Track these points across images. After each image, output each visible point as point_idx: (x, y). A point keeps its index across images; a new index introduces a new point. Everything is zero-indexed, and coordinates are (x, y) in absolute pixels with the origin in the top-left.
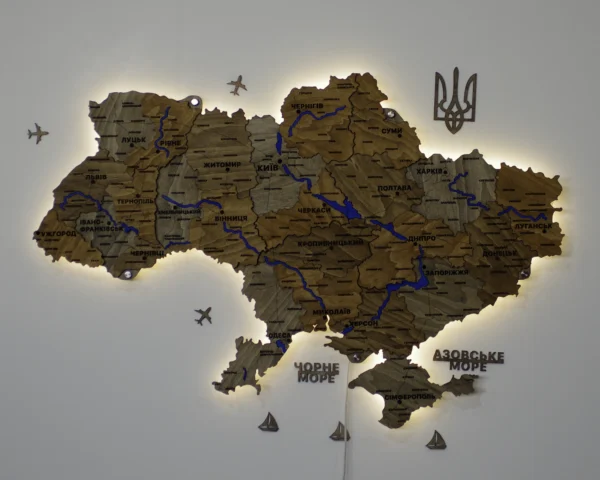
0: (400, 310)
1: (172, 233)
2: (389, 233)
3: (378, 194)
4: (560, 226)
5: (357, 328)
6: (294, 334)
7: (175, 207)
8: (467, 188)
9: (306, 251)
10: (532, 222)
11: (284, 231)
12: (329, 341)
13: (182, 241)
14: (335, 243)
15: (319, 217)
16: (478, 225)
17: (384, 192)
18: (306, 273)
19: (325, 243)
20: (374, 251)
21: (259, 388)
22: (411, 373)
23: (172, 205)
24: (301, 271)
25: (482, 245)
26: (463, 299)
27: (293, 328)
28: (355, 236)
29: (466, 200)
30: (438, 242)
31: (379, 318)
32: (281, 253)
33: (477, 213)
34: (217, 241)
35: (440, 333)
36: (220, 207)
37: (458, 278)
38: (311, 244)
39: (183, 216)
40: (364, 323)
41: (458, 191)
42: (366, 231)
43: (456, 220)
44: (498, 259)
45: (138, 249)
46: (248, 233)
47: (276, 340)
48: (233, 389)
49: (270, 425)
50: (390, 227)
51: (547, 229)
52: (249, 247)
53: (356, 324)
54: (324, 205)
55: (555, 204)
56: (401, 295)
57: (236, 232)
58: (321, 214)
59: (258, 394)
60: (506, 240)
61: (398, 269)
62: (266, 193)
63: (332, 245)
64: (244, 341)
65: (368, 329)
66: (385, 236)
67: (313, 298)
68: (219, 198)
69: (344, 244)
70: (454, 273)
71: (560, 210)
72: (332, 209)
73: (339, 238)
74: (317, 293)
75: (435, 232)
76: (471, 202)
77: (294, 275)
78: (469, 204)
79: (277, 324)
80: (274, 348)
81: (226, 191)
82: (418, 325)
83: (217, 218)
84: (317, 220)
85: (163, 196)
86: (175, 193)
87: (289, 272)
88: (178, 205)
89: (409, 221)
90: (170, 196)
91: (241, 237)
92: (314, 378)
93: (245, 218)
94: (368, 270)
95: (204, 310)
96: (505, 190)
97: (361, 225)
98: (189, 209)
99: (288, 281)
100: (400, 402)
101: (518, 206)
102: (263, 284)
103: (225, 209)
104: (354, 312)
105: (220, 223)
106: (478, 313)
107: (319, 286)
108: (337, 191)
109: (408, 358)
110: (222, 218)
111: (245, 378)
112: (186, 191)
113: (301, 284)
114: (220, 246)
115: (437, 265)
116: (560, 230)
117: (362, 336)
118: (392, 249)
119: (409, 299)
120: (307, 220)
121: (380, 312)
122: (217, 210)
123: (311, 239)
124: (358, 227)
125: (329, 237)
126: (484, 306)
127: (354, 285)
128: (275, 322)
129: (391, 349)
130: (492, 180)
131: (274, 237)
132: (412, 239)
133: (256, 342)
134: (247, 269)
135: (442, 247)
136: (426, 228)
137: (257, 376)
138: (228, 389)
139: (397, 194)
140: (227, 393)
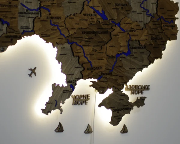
0: (120, 67)
1: (24, 25)
2: (119, 28)
3: (115, 7)
4: (178, 26)
5: (104, 76)
6: (78, 80)
7: (27, 10)
8: (147, 7)
9: (85, 36)
10: (169, 24)
11: (77, 25)
12: (92, 83)
13: (30, 30)
14: (97, 33)
15: (91, 18)
16: (150, 25)
17: (117, 7)
18: (85, 48)
19: (93, 32)
20: (112, 37)
21: (61, 111)
22: (122, 98)
23: (26, 9)
24: (83, 47)
25: (151, 35)
26: (142, 61)
27: (78, 78)
28: (105, 29)
29: (146, 12)
30: (136, 33)
31: (112, 71)
32: (75, 38)
33: (149, 19)
34: (48, 30)
35: (134, 77)
36: (49, 11)
37: (141, 50)
38: (88, 33)
39: (30, 15)
40: (106, 74)
41: (143, 8)
42: (110, 27)
43: (142, 22)
44: (156, 41)
45: (8, 34)
46: (61, 26)
47: (70, 84)
48: (50, 112)
49: (60, 129)
50: (119, 25)
51: (173, 28)
52: (61, 34)
53: (104, 74)
54: (94, 12)
55: (176, 16)
56: (121, 59)
57: (55, 26)
58: (93, 17)
59: (61, 113)
60: (159, 32)
61: (121, 46)
62: (69, 4)
63: (96, 33)
64: (56, 86)
65: (108, 77)
66: (117, 29)
67: (88, 62)
68: (49, 6)
69: (101, 33)
70: (140, 48)
71: (178, 18)
72: (97, 15)
73: (99, 30)
74: (89, 59)
75: (135, 28)
76: (148, 13)
77: (80, 49)
78: (147, 15)
79: (71, 76)
80: (69, 89)
81: (52, 2)
82: (126, 74)
83: (47, 18)
84: (91, 20)
85: (21, 4)
86: (27, 2)
87: (78, 48)
88: (28, 9)
89: (127, 22)
90: (24, 4)
91: (58, 28)
92: (79, 103)
93: (60, 18)
94: (110, 46)
95: (33, 69)
96: (160, 8)
97: (108, 23)
98: (34, 12)
99: (77, 53)
100: (118, 112)
101: (164, 16)
102: (66, 54)
103: (52, 12)
104: (104, 69)
105: (49, 20)
106: (147, 67)
107: (90, 55)
108: (99, 5)
109: (122, 90)
110: (50, 18)
111: (56, 106)
112: (32, 1)
113: (83, 54)
114: (48, 33)
115: (134, 44)
116: (177, 28)
117: (106, 80)
118: (119, 36)
119: (124, 61)
120: (86, 20)
121: (113, 68)
122: (48, 13)
123: (88, 30)
124: (107, 25)
125: (95, 29)
126: (150, 64)
127: (104, 54)
128: (70, 75)
129: (116, 86)
130: (155, 3)
131: (72, 29)
132: (127, 31)
133: (61, 86)
134: (59, 46)
135: (137, 35)
136: (132, 26)
137: (61, 104)
138: (48, 112)
139: (122, 8)
140: (47, 114)
